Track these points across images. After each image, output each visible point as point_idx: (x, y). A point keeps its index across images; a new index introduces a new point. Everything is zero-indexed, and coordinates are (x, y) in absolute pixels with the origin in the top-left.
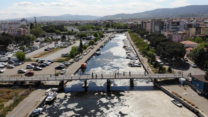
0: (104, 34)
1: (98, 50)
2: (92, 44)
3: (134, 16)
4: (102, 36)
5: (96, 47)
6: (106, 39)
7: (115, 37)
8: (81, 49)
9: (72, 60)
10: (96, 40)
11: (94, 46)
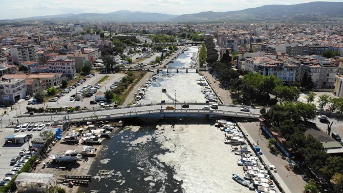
0: (178, 47)
1: (173, 59)
2: (168, 55)
3: (228, 17)
4: (176, 49)
5: (171, 58)
6: (179, 51)
7: (188, 50)
8: (162, 58)
9: (158, 64)
10: (171, 53)
11: (170, 57)
